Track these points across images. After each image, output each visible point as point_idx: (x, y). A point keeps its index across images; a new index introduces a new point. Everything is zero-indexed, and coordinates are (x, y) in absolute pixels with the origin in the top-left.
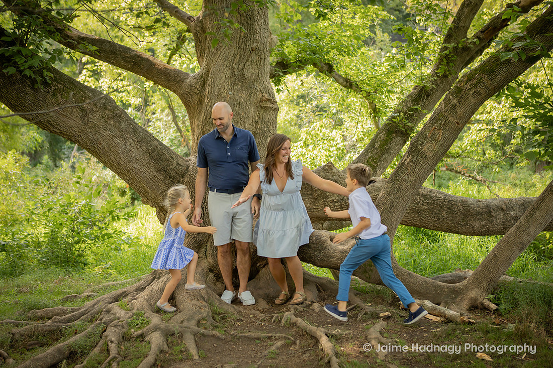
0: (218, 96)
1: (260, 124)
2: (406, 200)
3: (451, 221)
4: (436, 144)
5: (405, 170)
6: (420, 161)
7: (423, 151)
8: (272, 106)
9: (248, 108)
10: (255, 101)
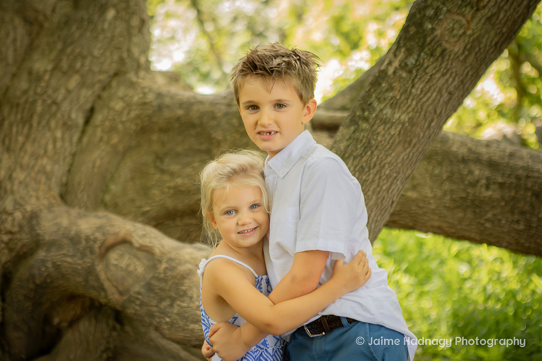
4: (472, 18)
6: (425, 65)
7: (436, 36)
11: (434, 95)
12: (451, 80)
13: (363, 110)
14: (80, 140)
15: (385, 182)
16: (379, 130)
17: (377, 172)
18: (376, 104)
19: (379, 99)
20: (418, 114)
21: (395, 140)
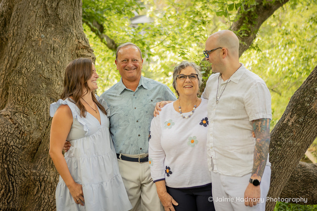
0: (26, 39)
2: (290, 170)
3: (292, 189)
5: (289, 132)
6: (308, 121)
7: (312, 109)
8: (90, 55)
9: (63, 55)
10: (70, 48)
13: (276, 141)
16: (287, 150)
18: (283, 139)
19: (285, 136)
21: (294, 154)
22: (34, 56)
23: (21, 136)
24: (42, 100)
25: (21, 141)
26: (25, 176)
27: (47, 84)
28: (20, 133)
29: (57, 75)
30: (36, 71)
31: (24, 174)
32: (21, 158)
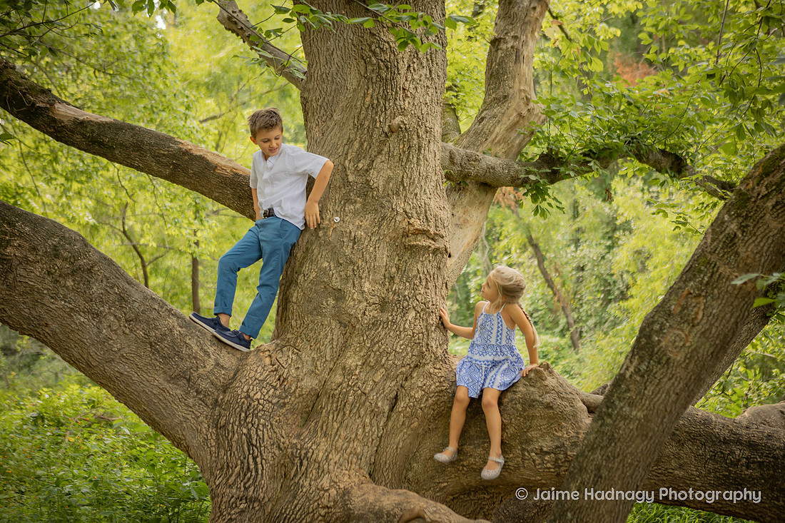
1: (397, 280)
4: (690, 332)
5: (625, 391)
6: (654, 371)
7: (662, 347)
8: (428, 244)
9: (372, 249)
10: (391, 235)
11: (663, 396)
12: (676, 383)
13: (608, 408)
14: (386, 425)
15: (628, 468)
16: (620, 425)
17: (621, 460)
18: (617, 403)
19: (619, 398)
20: (651, 412)
21: (634, 433)
22: (319, 254)
23: (281, 385)
24: (324, 327)
25: (278, 393)
26: (279, 448)
27: (337, 299)
28: (279, 379)
29: (353, 282)
30: (318, 279)
31: (279, 445)
32: (278, 418)
